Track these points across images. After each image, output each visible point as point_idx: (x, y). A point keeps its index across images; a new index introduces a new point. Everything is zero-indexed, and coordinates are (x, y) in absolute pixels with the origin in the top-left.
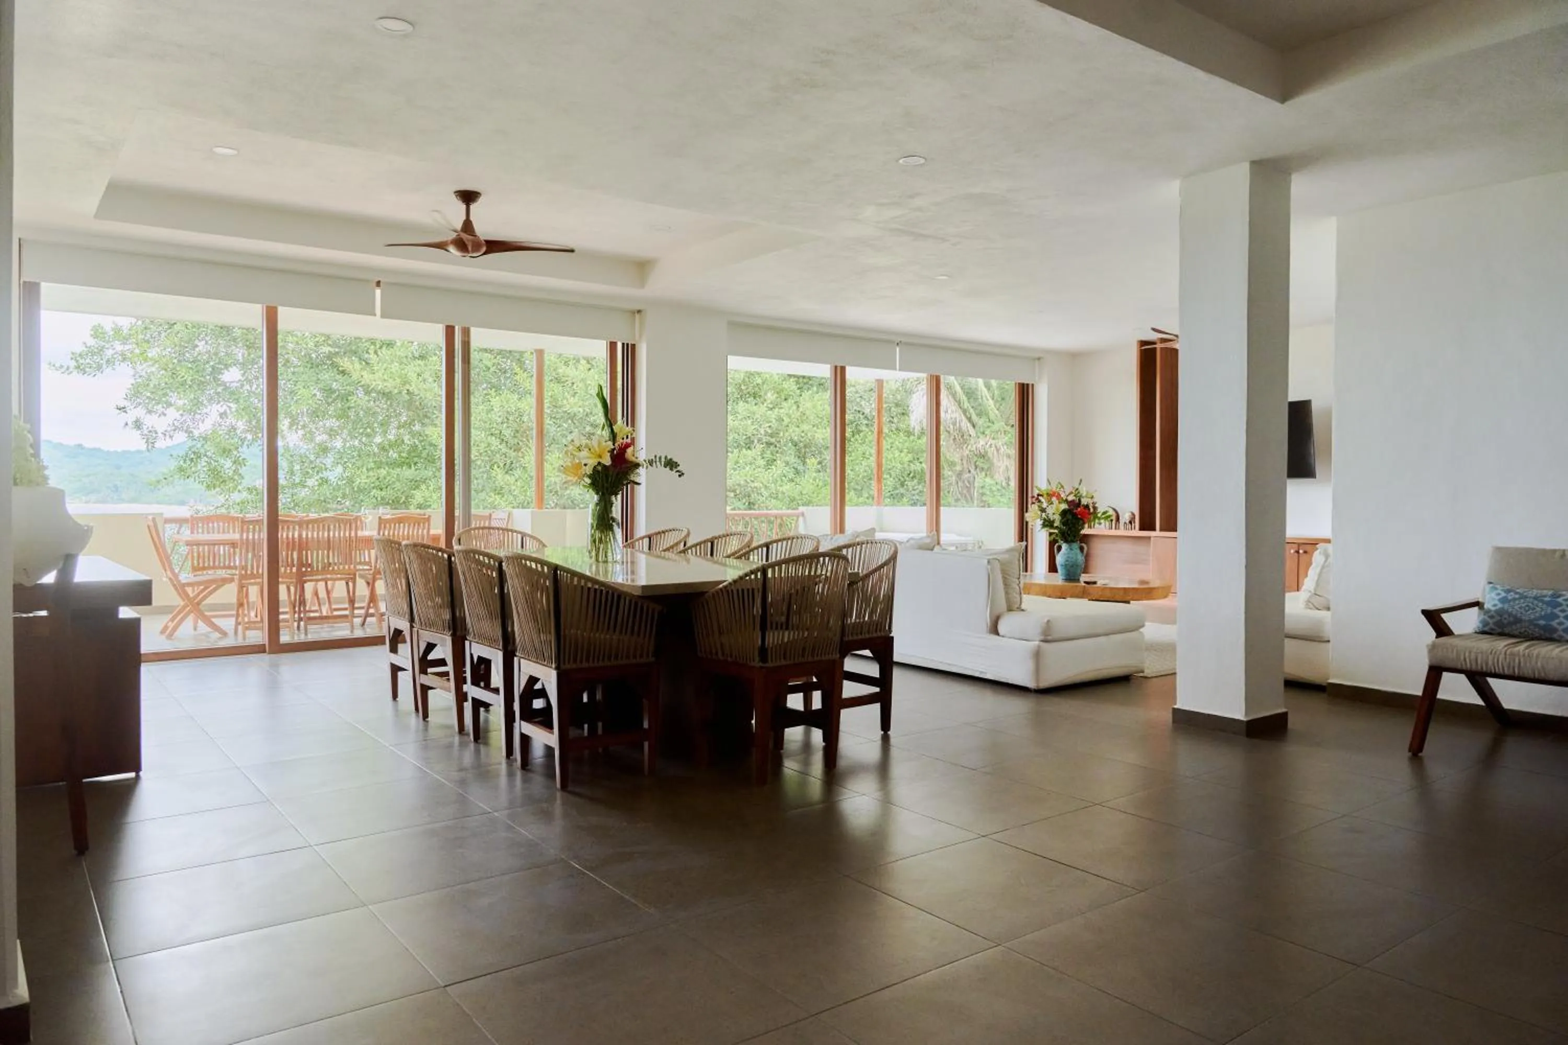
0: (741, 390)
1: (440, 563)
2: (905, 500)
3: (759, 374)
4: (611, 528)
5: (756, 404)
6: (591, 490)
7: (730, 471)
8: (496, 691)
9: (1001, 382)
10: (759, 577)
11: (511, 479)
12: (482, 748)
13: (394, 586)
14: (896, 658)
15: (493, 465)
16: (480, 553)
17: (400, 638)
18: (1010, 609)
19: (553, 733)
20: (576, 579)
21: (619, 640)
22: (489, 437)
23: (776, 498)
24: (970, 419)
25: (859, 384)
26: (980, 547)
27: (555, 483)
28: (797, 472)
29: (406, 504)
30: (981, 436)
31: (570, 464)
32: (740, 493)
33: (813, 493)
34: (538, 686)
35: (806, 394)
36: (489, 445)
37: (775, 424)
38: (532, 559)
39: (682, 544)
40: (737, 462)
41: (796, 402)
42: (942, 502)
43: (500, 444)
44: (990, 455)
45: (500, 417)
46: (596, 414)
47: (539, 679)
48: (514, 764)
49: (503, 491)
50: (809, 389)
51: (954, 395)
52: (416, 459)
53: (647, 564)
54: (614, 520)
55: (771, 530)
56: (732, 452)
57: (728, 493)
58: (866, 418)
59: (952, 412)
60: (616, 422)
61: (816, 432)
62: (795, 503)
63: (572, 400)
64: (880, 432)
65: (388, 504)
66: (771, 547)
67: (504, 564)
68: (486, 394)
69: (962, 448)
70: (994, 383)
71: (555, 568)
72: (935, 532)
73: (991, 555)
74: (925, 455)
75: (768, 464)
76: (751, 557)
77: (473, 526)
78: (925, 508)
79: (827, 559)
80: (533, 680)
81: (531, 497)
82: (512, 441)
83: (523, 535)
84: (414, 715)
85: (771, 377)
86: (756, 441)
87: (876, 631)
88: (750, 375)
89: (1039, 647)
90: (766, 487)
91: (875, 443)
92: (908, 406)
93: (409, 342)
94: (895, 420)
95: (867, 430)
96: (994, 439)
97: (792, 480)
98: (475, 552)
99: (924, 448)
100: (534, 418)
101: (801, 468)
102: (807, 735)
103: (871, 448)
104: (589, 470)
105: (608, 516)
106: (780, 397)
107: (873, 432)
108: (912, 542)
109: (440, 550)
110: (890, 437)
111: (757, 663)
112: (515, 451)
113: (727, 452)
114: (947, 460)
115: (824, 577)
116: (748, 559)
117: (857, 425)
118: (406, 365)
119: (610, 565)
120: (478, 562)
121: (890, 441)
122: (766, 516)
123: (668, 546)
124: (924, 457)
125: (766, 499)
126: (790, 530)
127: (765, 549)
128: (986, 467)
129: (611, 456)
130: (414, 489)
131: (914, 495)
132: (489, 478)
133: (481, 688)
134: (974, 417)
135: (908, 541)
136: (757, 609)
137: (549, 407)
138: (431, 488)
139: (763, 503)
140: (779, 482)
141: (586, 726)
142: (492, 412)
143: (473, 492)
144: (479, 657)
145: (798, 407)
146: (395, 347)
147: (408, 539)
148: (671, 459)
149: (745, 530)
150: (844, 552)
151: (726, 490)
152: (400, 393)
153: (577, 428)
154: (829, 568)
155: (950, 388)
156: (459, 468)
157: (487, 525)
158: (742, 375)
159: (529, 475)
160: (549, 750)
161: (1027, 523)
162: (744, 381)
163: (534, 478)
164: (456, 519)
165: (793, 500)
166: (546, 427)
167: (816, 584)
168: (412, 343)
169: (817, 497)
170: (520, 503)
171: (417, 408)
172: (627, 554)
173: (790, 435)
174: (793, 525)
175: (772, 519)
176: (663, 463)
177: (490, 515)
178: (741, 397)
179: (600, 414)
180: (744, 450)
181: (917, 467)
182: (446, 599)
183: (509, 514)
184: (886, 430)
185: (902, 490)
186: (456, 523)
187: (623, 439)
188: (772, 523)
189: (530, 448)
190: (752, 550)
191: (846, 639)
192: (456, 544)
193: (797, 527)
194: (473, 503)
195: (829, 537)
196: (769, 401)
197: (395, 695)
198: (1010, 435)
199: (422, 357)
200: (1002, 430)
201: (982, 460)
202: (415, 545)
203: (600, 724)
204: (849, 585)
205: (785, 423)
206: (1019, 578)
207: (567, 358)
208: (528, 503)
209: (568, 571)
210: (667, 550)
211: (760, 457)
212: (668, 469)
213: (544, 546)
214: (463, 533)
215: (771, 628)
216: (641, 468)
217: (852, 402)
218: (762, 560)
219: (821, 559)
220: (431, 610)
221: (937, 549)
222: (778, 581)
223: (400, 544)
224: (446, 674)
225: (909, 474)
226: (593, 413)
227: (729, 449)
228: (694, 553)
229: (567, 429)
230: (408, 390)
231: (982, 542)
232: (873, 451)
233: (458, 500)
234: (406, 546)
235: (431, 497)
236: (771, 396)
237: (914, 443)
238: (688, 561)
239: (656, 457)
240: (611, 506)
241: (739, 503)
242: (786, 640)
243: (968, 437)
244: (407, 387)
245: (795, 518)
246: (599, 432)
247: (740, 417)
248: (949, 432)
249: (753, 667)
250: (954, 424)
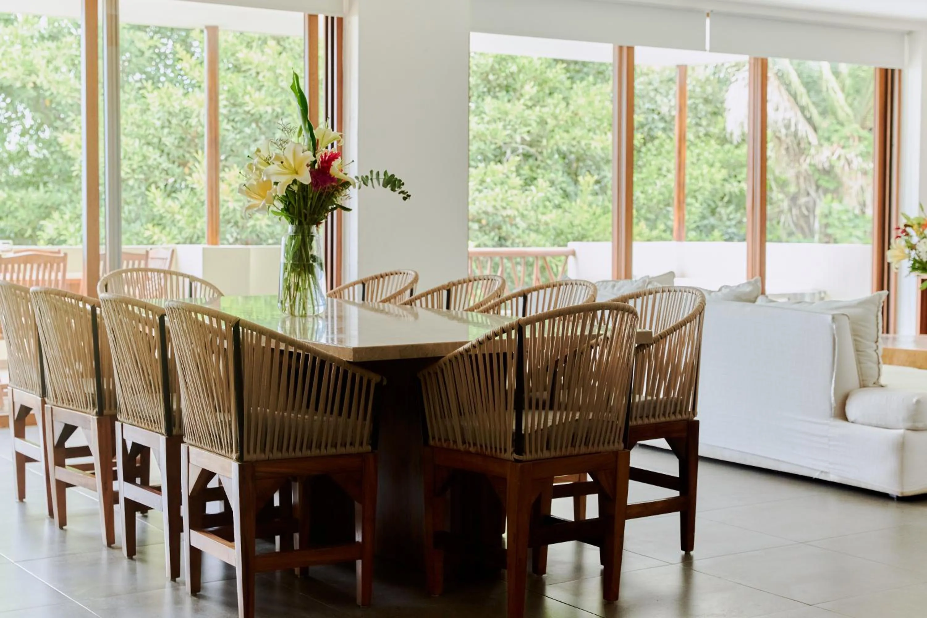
0: (489, 82)
1: (81, 317)
2: (716, 233)
3: (513, 58)
4: (310, 270)
5: (509, 101)
6: (283, 218)
7: (473, 194)
8: (158, 489)
9: (856, 66)
10: (513, 337)
11: (174, 205)
12: (138, 564)
13: (20, 348)
14: (702, 451)
15: (150, 186)
16: (135, 303)
17: (27, 419)
18: (863, 385)
19: (233, 547)
20: (264, 338)
21: (322, 421)
22: (145, 147)
23: (537, 231)
24: (809, 120)
25: (653, 72)
26: (822, 299)
27: (234, 210)
28: (566, 195)
29: (33, 239)
30: (826, 144)
31: (255, 183)
32: (488, 224)
33: (588, 224)
34: (213, 484)
35: (579, 86)
36: (145, 157)
37: (535, 128)
38: (205, 312)
39: (408, 291)
40: (482, 182)
41: (564, 99)
42: (769, 236)
43: (161, 156)
44: (838, 170)
45: (159, 119)
46: (290, 115)
47: (214, 474)
48: (182, 587)
49: (164, 221)
50: (582, 79)
51: (788, 86)
52: (46, 178)
53: (360, 319)
54: (314, 258)
55: (530, 275)
56: (476, 167)
57: (471, 224)
58: (663, 119)
59: (785, 110)
60: (317, 125)
61: (592, 139)
62: (563, 237)
63: (257, 95)
64: (682, 138)
65: (9, 238)
66: (529, 296)
67: (166, 318)
68: (140, 89)
69: (799, 161)
70: (844, 68)
71: (236, 324)
72: (758, 277)
73: (837, 308)
74: (745, 170)
75: (526, 184)
76: (502, 312)
77: (124, 267)
78: (745, 244)
79: (607, 312)
80: (207, 475)
81: (202, 230)
82: (175, 153)
83: (192, 279)
84: (47, 521)
85: (530, 62)
86: (509, 152)
87: (674, 413)
88: (502, 60)
89: (904, 437)
90: (523, 216)
91: (674, 154)
92: (722, 103)
93: (35, 16)
94: (704, 122)
95: (664, 136)
96: (843, 147)
97: (559, 206)
98: (128, 302)
99: (743, 160)
100: (204, 120)
101: (571, 189)
102: (579, 553)
103: (669, 161)
104: (281, 191)
105: (307, 253)
106: (542, 90)
107: (671, 139)
108: (724, 291)
109: (81, 299)
110: (696, 145)
111: (510, 455)
112: (179, 166)
113: (469, 166)
114: (776, 179)
115: (602, 337)
116: (498, 313)
117: (650, 129)
118: (31, 47)
119: (310, 320)
120: (132, 316)
121: (697, 151)
122: (523, 255)
123: (388, 295)
124: (744, 173)
125: (523, 232)
126: (556, 275)
127: (521, 299)
128: (831, 186)
129: (311, 172)
130: (44, 219)
131: (729, 227)
132: (145, 203)
133: (137, 485)
134: (816, 117)
135: (720, 290)
136: (511, 382)
137: (225, 106)
138: (67, 217)
139: (519, 237)
140: (541, 209)
141: (278, 538)
142: (149, 113)
143: (123, 223)
144: (134, 444)
145: (568, 104)
146: (15, 24)
147: (37, 284)
148: (393, 176)
149: (493, 274)
150: (631, 303)
151: (469, 220)
152: (24, 86)
153: (264, 133)
154: (610, 326)
155: (781, 76)
156: (104, 189)
157: (142, 266)
158: (491, 60)
159: (198, 199)
160: (229, 569)
161: (889, 264)
162: (492, 69)
163: (206, 202)
164: (101, 258)
165: (559, 233)
166: (222, 132)
167: (592, 347)
168: (40, 17)
169: (594, 228)
170: (186, 239)
171: (46, 107)
172: (332, 306)
173: (556, 144)
174: (560, 269)
175: (531, 259)
176: (381, 181)
177: (147, 252)
178: (489, 91)
179: (295, 116)
180: (492, 163)
181: (733, 187)
182: (89, 364)
183: (173, 251)
184: (690, 136)
185: (712, 220)
186: (102, 263)
187: (327, 148)
188: (532, 265)
189: (199, 162)
190: (504, 301)
191: (632, 423)
192: (102, 292)
193: (564, 271)
194: (124, 238)
195: (611, 284)
196: (527, 97)
197: (22, 495)
198: (866, 143)
199: (53, 37)
200: (856, 134)
201: (826, 178)
202: (47, 292)
203: (297, 536)
204: (637, 348)
205: (549, 127)
206: (876, 342)
207: (251, 38)
208: (198, 238)
209: (253, 328)
210: (388, 300)
211: (514, 174)
212: (389, 188)
213: (221, 294)
214: (111, 276)
215: (530, 408)
216: (351, 187)
217: (643, 97)
218: (517, 315)
219: (599, 313)
220: (69, 381)
221: (760, 300)
222: (539, 342)
223: (27, 291)
224: (89, 467)
225: (722, 198)
226: (286, 113)
227: (472, 163)
228: (424, 305)
229: (250, 136)
230: (34, 83)
231: (825, 293)
232: (673, 165)
233: (104, 232)
234: (36, 293)
235: (66, 229)
236: (530, 90)
237: (730, 155)
238: (416, 316)
239: (371, 172)
240: (312, 240)
241: (486, 237)
242: (550, 423)
243: (807, 146)
244: (33, 78)
245: (563, 258)
246: (294, 139)
247: (487, 119)
248: (779, 138)
249: (507, 460)
250: (788, 127)
